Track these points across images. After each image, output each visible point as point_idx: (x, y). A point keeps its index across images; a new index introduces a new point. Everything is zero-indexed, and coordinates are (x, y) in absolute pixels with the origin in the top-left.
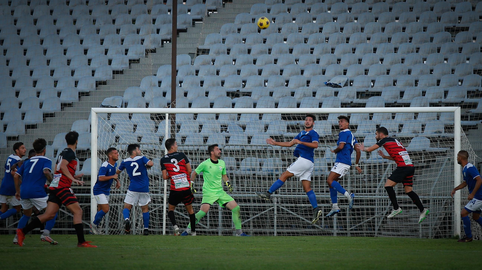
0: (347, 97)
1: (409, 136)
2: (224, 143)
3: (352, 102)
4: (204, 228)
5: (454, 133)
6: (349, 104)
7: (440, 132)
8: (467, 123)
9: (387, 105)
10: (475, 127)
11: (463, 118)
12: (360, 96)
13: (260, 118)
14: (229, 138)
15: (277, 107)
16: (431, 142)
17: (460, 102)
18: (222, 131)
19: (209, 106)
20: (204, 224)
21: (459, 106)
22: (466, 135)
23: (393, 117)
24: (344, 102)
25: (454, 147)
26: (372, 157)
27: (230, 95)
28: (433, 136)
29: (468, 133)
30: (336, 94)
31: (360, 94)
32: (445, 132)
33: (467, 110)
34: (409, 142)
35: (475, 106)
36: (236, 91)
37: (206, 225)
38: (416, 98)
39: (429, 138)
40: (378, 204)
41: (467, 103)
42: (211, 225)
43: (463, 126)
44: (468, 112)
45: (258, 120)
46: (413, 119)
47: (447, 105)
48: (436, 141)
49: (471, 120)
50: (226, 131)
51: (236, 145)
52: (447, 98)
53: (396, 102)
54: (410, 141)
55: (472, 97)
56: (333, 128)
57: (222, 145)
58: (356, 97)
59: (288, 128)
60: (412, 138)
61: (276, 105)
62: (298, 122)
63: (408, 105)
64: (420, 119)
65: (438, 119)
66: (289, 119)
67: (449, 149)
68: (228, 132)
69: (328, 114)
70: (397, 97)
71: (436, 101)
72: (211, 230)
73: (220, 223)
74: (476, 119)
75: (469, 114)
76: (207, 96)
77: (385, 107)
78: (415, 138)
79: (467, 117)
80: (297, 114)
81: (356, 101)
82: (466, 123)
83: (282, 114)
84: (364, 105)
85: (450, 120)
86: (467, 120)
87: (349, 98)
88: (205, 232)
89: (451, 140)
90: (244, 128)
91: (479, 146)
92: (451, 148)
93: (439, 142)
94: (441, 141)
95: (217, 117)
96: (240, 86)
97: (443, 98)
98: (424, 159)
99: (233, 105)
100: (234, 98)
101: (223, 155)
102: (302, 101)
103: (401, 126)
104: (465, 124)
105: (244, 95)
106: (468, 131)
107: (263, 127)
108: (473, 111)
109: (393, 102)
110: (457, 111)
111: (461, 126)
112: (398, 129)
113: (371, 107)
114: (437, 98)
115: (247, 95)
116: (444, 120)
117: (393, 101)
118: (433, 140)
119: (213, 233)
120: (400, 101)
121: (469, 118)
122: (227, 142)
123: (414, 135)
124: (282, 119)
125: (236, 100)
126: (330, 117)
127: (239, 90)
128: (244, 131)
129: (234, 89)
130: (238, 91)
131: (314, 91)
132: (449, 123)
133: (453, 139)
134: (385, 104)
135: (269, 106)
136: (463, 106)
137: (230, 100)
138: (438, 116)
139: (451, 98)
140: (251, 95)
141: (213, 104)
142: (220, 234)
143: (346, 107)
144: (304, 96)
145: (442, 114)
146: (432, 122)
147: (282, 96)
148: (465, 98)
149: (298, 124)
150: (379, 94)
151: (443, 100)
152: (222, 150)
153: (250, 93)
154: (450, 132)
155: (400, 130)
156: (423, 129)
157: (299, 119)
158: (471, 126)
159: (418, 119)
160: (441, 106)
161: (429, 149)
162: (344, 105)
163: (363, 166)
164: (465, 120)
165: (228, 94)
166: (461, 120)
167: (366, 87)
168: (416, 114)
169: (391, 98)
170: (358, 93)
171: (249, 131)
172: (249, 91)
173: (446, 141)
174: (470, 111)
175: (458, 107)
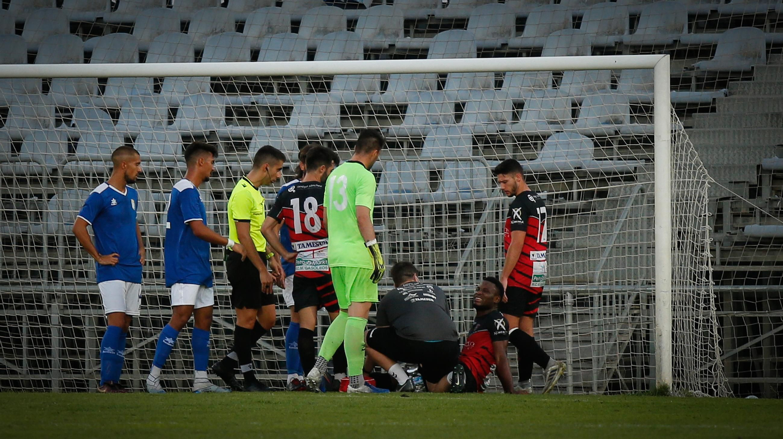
0: (379, 34)
1: (539, 131)
2: (65, 153)
3: (392, 46)
4: (13, 372)
5: (654, 123)
6: (385, 50)
7: (617, 121)
8: (688, 96)
9: (483, 53)
10: (708, 108)
11: (676, 83)
12: (412, 30)
13: (157, 89)
14: (77, 139)
15: (200, 61)
16: (596, 145)
17: (670, 41)
18: (58, 122)
19: (25, 59)
20: (12, 362)
21: (666, 53)
22: (685, 128)
23: (499, 84)
24: (372, 45)
25: (653, 159)
26: (443, 183)
27: (80, 29)
28: (599, 132)
29: (689, 121)
30: (352, 24)
31: (412, 26)
32: (632, 119)
33: (685, 62)
34: (539, 146)
35: (708, 51)
36: (94, 19)
37: (20, 363)
38: (558, 33)
39: (590, 136)
40: (460, 302)
41: (687, 45)
42: (32, 364)
43: (678, 104)
44: (692, 69)
45: (149, 94)
46: (550, 87)
47: (637, 49)
48: (609, 144)
49: (698, 88)
50: (68, 122)
51: (93, 159)
52: (636, 33)
53: (507, 44)
54: (542, 144)
55: (699, 29)
56: (343, 111)
57: (59, 158)
58: (402, 32)
59: (229, 112)
60: (546, 137)
61: (198, 56)
62: (253, 97)
63: (536, 52)
64: (568, 87)
65: (614, 87)
66: (231, 89)
67: (641, 163)
68: (74, 126)
69: (330, 77)
70: (509, 33)
71: (610, 40)
72: (31, 377)
73: (56, 358)
74: (710, 86)
75: (693, 74)
76: (19, 32)
77: (478, 57)
78: (554, 136)
79: (688, 80)
80: (249, 77)
81: (404, 42)
82: (686, 96)
83: (213, 78)
84: (422, 54)
85: (643, 90)
86: (688, 88)
87: (385, 35)
88: (16, 383)
89: (646, 141)
90: (115, 114)
91: (718, 155)
92: (647, 160)
93: (615, 146)
94: (621, 142)
95: (46, 88)
96: (105, 8)
97: (627, 32)
98: (578, 188)
99: (87, 57)
100: (90, 37)
101: (60, 184)
102: (264, 45)
103: (519, 105)
104: (683, 100)
105: (114, 30)
106: (691, 116)
107: (164, 109)
108: (705, 65)
109: (499, 44)
110: (662, 64)
111: (673, 104)
112: (511, 114)
113: (444, 56)
114: (610, 33)
115: (122, 30)
116: (628, 90)
117: (497, 42)
118: (601, 142)
119: (38, 383)
120: (515, 41)
121: (694, 83)
122: (71, 149)
123: (552, 129)
124: (211, 92)
125: (93, 42)
126: (336, 84)
127: (102, 18)
128: (116, 123)
129: (90, 16)
130: (100, 19)
131: (296, 17)
132: (640, 96)
133: (652, 138)
134: (479, 50)
135: (178, 58)
136: (677, 52)
137: (79, 44)
138: (615, 78)
139: (645, 33)
140: (133, 28)
141: (36, 53)
142: (55, 388)
143: (377, 58)
144: (268, 31)
145: (623, 75)
146: (599, 94)
147: (213, 31)
148: (684, 33)
149: (253, 103)
150: (461, 24)
151: (627, 38)
152: (59, 171)
153: (132, 24)
154: (643, 120)
155: (515, 117)
156: (575, 113)
157: (257, 90)
158: (696, 104)
159: (564, 87)
160: (620, 53)
161: (589, 162)
162: (371, 53)
163: (423, 206)
164: (683, 88)
165: (74, 27)
166: (671, 89)
167: (427, 6)
168: (558, 75)
169: (494, 34)
170: (408, 23)
171: (126, 124)
172: (128, 18)
173: (634, 142)
174: (696, 64)
175: (663, 55)
